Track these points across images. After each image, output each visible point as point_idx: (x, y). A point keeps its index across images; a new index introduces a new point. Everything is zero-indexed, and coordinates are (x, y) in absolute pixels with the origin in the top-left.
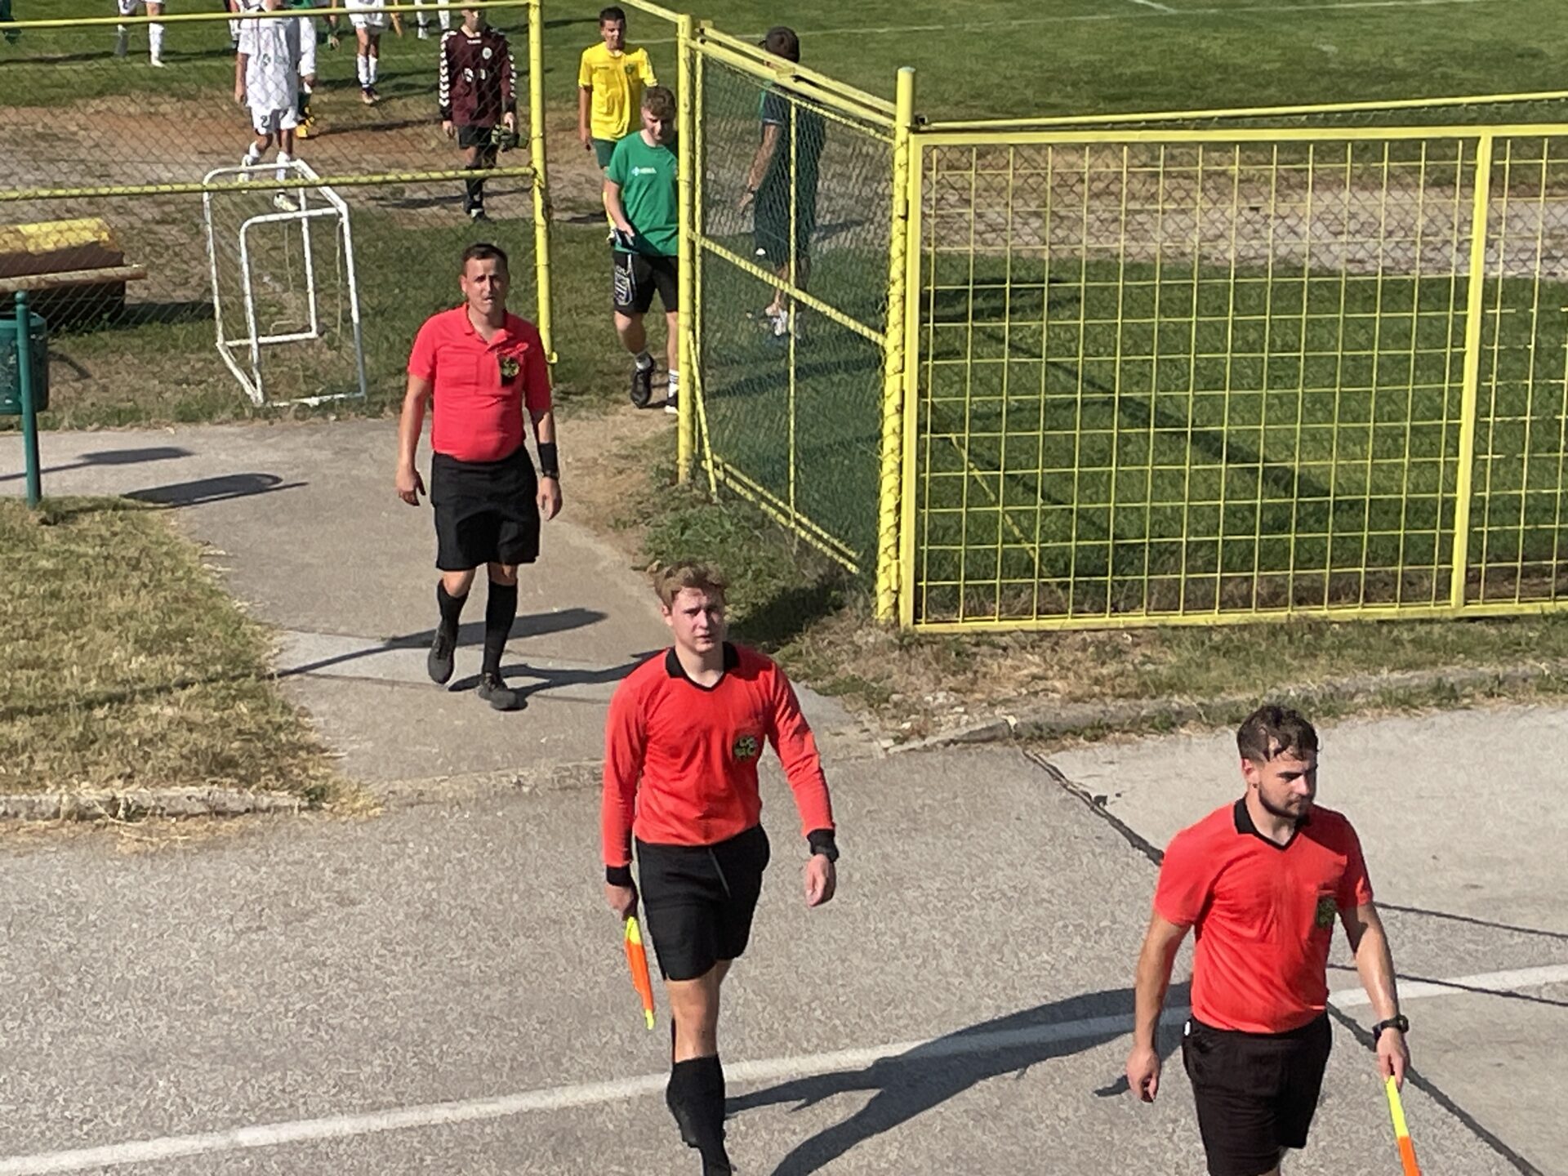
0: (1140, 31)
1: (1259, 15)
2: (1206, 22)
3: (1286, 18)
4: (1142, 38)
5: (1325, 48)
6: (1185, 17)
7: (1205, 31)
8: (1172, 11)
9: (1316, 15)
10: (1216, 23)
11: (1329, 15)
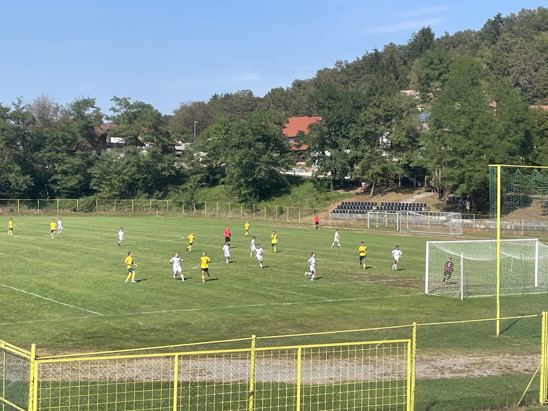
0: (95, 321)
1: (124, 315)
2: (111, 317)
3: (130, 316)
4: (96, 322)
5: (140, 324)
6: (106, 316)
7: (111, 320)
8: (103, 315)
9: (137, 315)
10: (114, 318)
11: (141, 315)
